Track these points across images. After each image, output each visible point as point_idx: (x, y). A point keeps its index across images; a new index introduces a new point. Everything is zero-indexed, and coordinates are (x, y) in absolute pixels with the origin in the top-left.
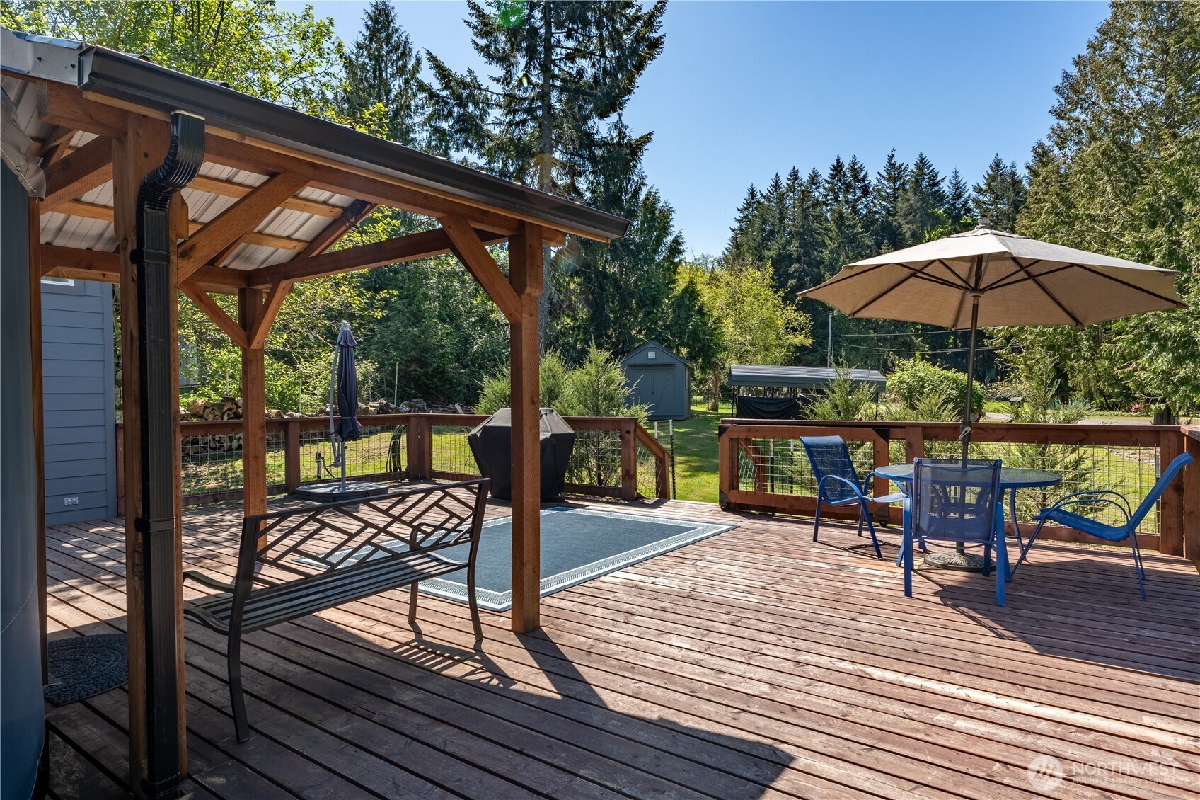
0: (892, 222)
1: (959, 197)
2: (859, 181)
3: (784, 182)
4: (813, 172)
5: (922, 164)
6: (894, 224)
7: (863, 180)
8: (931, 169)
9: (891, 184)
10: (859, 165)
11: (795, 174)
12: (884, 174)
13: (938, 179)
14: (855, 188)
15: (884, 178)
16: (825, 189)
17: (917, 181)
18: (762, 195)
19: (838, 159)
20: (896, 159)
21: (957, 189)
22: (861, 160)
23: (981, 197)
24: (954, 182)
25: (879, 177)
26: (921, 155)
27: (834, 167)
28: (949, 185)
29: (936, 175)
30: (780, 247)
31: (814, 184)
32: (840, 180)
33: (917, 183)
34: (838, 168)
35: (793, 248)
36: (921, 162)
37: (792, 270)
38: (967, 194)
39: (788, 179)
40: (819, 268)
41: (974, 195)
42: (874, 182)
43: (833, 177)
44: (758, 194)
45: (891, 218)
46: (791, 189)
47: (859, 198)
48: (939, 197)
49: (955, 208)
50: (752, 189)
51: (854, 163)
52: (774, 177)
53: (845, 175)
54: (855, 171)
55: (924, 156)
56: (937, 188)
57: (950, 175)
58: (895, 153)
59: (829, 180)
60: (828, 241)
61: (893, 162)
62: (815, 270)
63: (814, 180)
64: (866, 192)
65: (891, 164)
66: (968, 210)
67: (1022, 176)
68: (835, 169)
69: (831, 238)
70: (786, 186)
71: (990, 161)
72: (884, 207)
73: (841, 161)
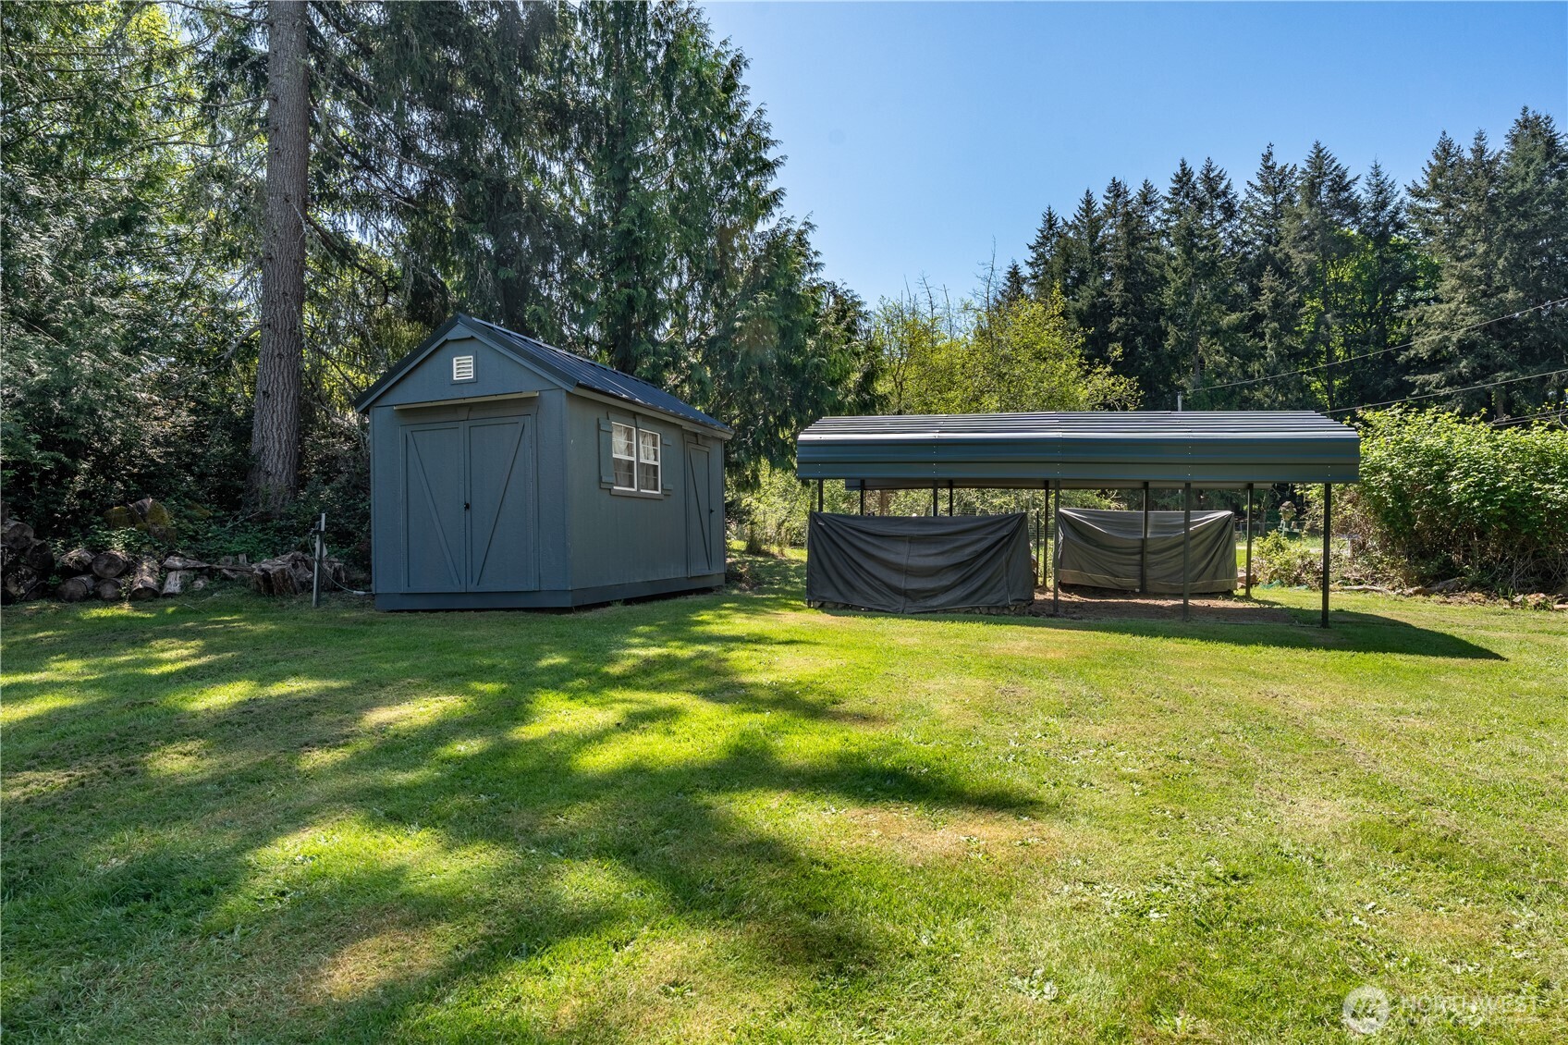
0: (1275, 252)
1: (1384, 205)
2: (1218, 197)
3: (1100, 203)
4: (1145, 186)
5: (1319, 159)
6: (1278, 256)
7: (1224, 193)
8: (1334, 165)
9: (1270, 198)
10: (1216, 173)
11: (1117, 190)
12: (1258, 183)
13: (1347, 180)
14: (1212, 208)
15: (1257, 189)
16: (1165, 211)
17: (1312, 185)
18: (1066, 224)
19: (1183, 165)
20: (1275, 158)
21: (1381, 193)
22: (1219, 164)
23: (1421, 204)
24: (1374, 181)
25: (1249, 188)
26: (1317, 145)
27: (1177, 176)
28: (1366, 187)
29: (1344, 173)
30: (1094, 293)
31: (1146, 203)
32: (1187, 196)
33: (1313, 188)
34: (1184, 178)
35: (1116, 295)
36: (1317, 157)
37: (1113, 327)
38: (1397, 200)
39: (1107, 198)
40: (1157, 321)
41: (1409, 199)
42: (1242, 197)
43: (1176, 192)
44: (1060, 220)
45: (1272, 249)
46: (1111, 211)
47: (1220, 222)
48: (1353, 208)
49: (1378, 224)
50: (1050, 214)
51: (1209, 170)
52: (1083, 196)
53: (1194, 188)
54: (1211, 181)
55: (1322, 146)
56: (1346, 194)
57: (1366, 172)
58: (1274, 150)
59: (1170, 196)
60: (1170, 275)
61: (1270, 163)
62: (1151, 323)
63: (1147, 198)
64: (1229, 211)
65: (1267, 168)
66: (1400, 226)
67: (1497, 151)
68: (1179, 180)
69: (1175, 270)
70: (1103, 208)
71: (1434, 144)
72: (1260, 233)
73: (1188, 166)
